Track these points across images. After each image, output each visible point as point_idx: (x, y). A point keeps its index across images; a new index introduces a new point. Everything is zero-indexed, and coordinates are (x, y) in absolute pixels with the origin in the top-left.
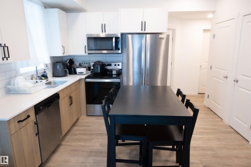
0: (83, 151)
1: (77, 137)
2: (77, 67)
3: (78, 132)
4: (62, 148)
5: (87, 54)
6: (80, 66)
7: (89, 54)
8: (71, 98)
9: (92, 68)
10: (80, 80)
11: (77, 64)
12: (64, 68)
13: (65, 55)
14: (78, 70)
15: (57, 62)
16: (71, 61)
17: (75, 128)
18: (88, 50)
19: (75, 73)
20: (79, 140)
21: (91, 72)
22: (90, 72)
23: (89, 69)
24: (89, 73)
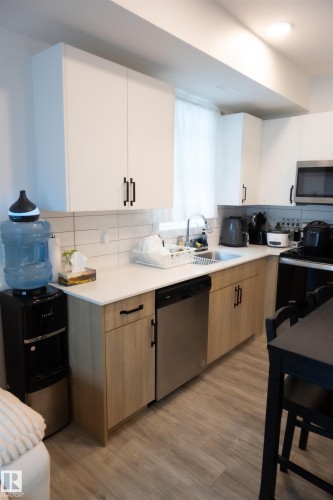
0: (236, 409)
1: (237, 375)
2: (270, 231)
3: (243, 365)
4: (200, 387)
5: (294, 204)
6: (278, 229)
7: (298, 204)
8: (238, 290)
9: (302, 235)
10: (268, 258)
11: (273, 225)
12: (243, 230)
13: (246, 203)
14: (271, 237)
15: (231, 218)
16: (261, 218)
17: (240, 355)
18: (298, 195)
19: (264, 242)
20: (238, 382)
21: (299, 245)
22: (296, 243)
23: (296, 236)
24: (295, 245)
